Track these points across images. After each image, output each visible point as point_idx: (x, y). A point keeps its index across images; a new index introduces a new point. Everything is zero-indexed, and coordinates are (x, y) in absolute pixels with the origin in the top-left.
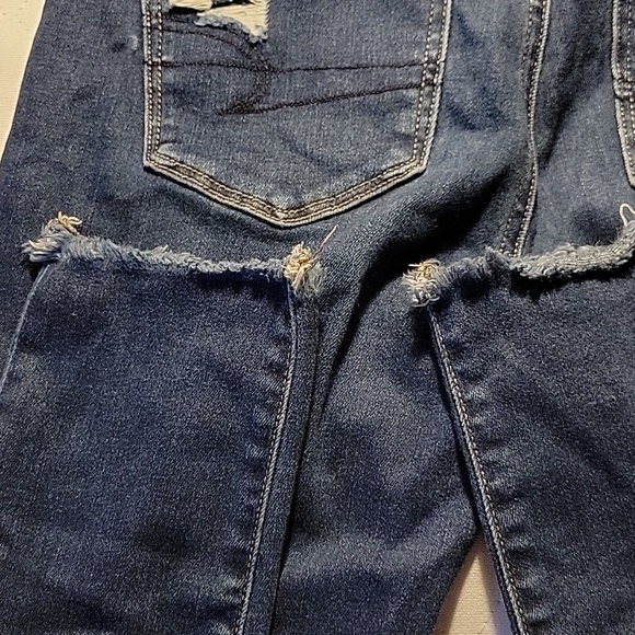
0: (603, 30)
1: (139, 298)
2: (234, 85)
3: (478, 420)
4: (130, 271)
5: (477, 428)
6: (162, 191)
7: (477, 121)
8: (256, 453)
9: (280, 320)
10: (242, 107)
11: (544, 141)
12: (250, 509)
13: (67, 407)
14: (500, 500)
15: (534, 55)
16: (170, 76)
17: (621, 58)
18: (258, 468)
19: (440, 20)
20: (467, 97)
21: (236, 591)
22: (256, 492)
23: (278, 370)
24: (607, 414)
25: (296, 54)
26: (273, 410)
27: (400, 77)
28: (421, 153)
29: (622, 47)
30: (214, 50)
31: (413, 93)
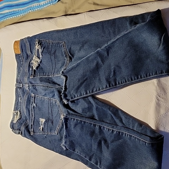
0: (46, 78)
1: (69, 136)
2: (50, 123)
3: (79, 96)
4: (66, 137)
5: (80, 96)
6: (59, 133)
7: (54, 94)
8: (83, 122)
9: (69, 119)
10: (52, 122)
11: (57, 85)
12: (89, 123)
13: (81, 146)
14: (86, 93)
15: (48, 87)
16: (49, 131)
17: (49, 76)
18: (85, 122)
19: (44, 98)
20: (51, 95)
21: (98, 126)
22: (87, 123)
23: (74, 119)
24: (79, 81)
25: (47, 115)
26: (78, 120)
27: (49, 103)
28: (57, 101)
29: (48, 76)
30: (46, 126)
31: (51, 101)
